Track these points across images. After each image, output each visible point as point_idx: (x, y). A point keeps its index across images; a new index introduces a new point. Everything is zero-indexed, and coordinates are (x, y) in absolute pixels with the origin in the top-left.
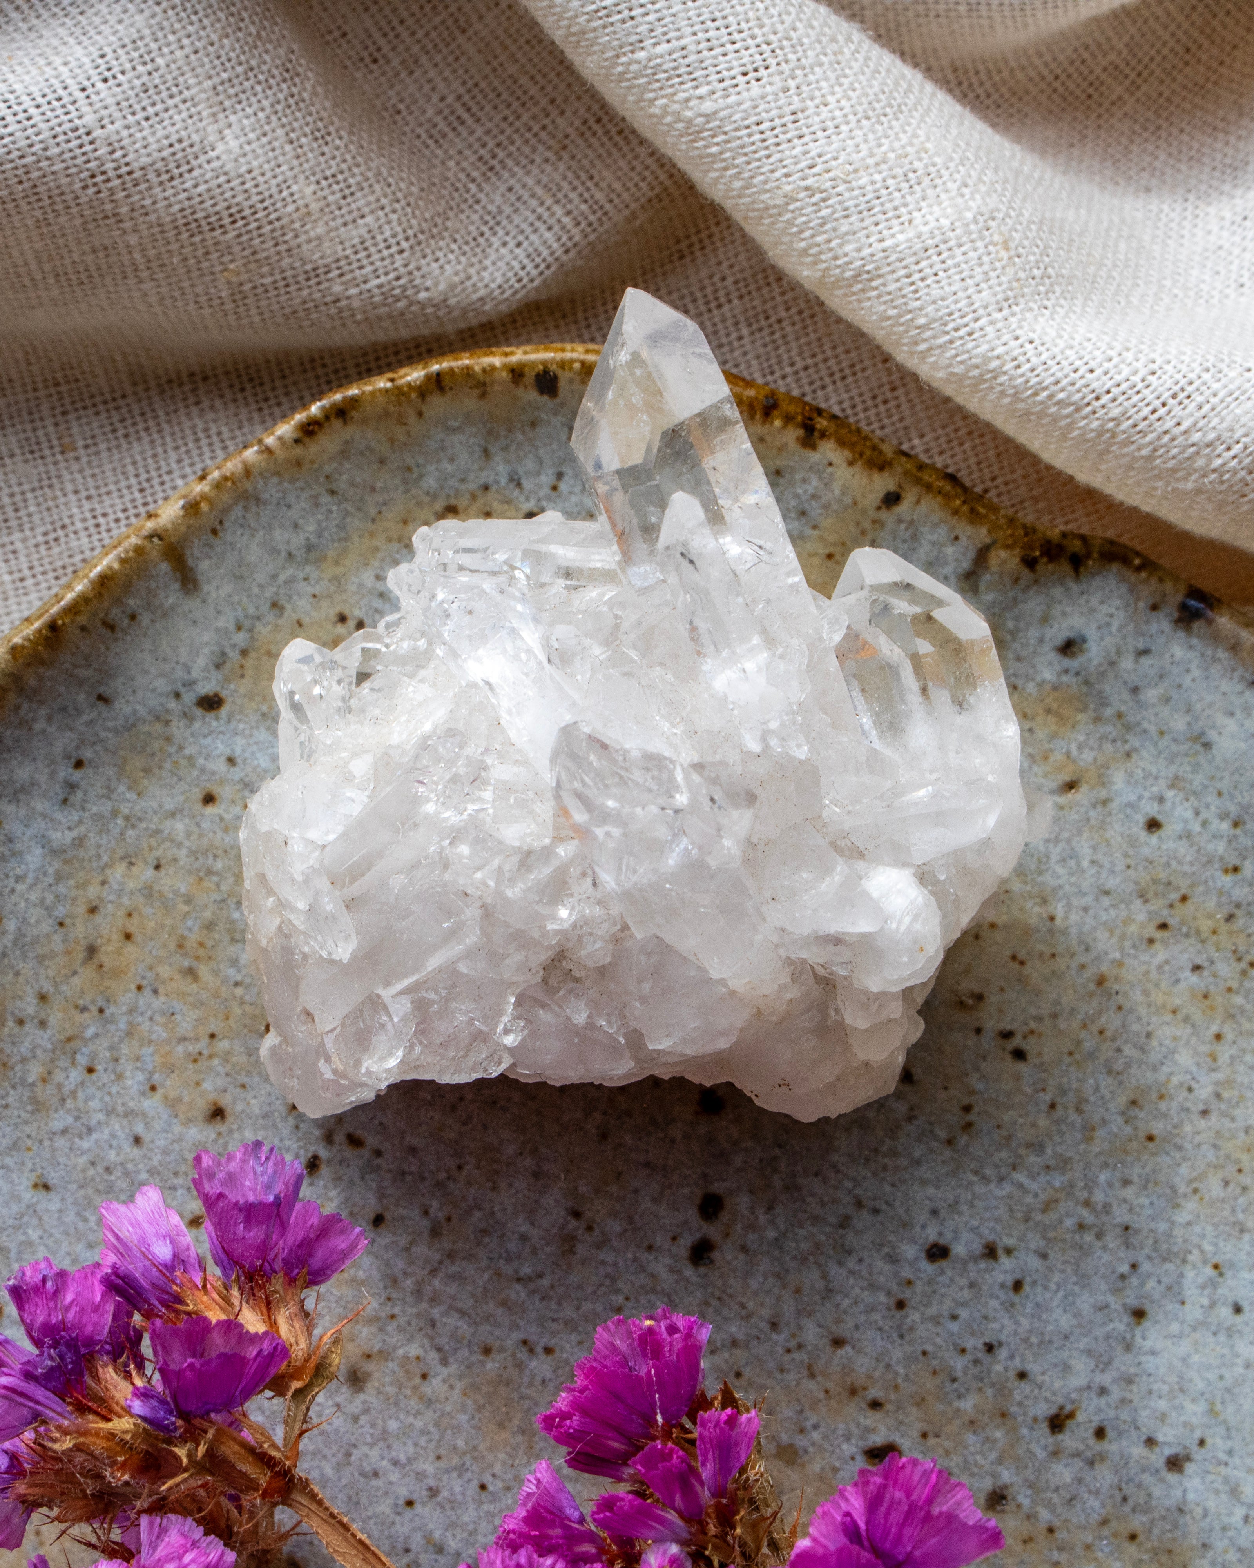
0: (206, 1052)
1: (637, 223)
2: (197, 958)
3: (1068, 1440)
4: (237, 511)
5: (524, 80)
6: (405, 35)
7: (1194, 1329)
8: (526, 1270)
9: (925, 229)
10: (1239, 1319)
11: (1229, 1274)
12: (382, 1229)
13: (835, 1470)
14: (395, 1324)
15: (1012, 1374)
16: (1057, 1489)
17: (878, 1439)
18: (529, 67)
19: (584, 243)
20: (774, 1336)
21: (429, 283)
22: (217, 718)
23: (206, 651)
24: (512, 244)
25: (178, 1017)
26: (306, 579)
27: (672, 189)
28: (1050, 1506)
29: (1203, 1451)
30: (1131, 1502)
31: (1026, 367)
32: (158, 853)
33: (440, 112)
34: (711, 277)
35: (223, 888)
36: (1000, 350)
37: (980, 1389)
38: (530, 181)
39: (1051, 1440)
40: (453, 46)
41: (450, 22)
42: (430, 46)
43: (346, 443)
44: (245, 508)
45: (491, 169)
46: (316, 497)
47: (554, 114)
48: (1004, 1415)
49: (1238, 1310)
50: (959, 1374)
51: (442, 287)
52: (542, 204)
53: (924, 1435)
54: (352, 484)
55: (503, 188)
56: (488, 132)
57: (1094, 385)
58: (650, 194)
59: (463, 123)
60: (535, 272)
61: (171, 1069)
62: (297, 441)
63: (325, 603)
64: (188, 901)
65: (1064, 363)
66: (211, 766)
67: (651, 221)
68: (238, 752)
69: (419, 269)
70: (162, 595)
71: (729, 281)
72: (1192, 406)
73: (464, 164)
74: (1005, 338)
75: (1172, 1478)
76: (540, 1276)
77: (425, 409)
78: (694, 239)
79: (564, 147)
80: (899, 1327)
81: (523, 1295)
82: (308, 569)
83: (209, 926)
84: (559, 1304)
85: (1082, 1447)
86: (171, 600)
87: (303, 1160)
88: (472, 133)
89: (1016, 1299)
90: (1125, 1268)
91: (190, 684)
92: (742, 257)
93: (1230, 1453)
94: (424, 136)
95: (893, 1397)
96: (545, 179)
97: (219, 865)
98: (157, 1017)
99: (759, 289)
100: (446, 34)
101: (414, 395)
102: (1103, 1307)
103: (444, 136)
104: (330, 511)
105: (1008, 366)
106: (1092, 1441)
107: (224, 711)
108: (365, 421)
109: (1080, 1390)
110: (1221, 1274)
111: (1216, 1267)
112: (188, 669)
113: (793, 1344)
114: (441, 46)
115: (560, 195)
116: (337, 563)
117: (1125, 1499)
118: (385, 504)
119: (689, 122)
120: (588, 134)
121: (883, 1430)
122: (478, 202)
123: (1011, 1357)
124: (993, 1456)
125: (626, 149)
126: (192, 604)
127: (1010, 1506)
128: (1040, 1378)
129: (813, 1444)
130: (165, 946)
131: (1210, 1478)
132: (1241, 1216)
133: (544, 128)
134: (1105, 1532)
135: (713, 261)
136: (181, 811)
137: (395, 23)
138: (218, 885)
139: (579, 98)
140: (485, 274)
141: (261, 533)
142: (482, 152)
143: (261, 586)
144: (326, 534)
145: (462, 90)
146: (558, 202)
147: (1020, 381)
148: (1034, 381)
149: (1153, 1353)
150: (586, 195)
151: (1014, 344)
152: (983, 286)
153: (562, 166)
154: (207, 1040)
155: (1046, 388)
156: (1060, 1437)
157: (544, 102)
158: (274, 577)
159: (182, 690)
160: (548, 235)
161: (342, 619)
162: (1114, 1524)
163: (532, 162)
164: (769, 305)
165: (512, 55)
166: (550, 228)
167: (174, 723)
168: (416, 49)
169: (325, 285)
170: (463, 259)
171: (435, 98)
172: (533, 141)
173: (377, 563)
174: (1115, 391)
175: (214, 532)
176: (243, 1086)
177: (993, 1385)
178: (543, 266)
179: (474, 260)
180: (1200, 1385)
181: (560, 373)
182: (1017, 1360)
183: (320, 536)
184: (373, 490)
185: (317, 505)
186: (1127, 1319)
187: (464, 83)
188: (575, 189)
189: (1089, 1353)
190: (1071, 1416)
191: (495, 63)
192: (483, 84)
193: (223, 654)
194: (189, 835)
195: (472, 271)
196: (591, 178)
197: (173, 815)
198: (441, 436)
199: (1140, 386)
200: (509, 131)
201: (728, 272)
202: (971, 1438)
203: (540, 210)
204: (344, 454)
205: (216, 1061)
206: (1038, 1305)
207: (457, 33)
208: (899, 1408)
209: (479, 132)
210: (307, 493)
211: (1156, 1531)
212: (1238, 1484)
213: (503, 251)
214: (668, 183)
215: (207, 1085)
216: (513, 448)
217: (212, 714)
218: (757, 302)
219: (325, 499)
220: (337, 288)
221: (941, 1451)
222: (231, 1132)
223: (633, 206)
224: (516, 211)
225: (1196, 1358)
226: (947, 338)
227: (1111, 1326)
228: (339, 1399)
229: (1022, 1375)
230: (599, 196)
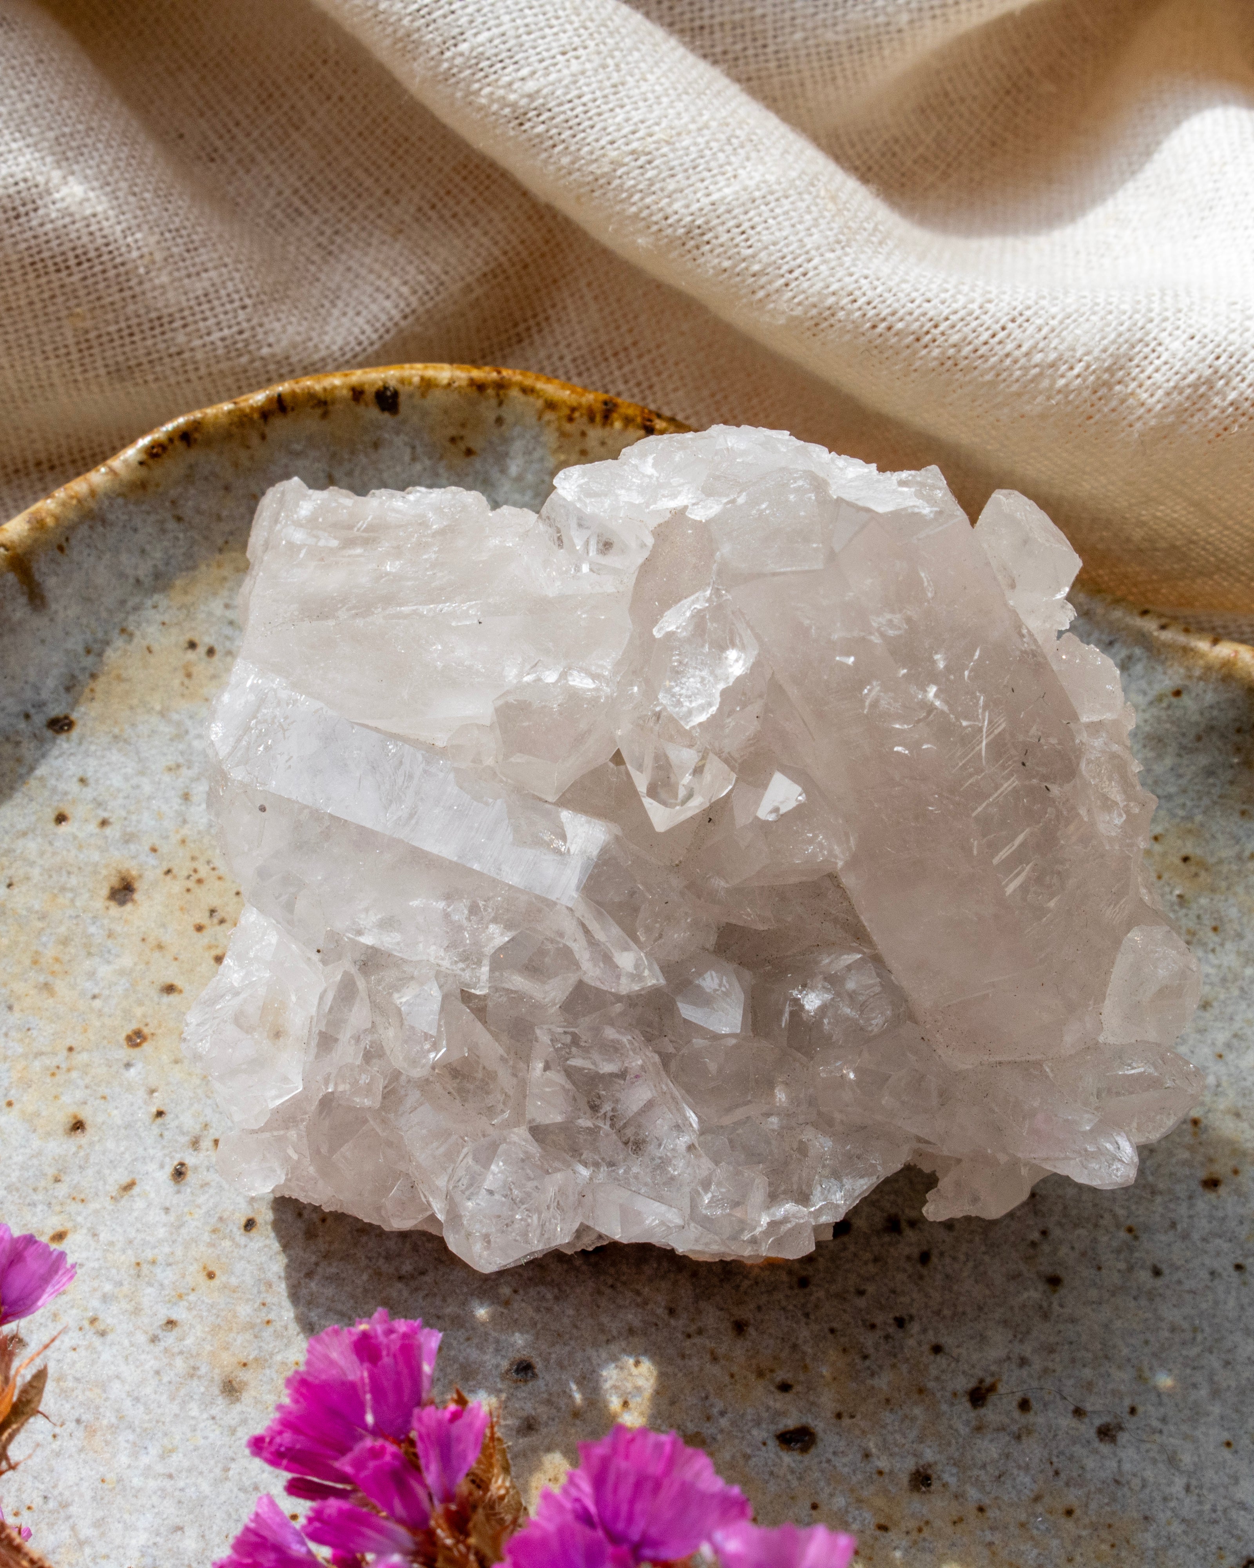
0: (63, 1066)
1: (473, 296)
2: (53, 973)
3: (991, 1413)
4: (84, 530)
5: (359, 173)
6: (240, 136)
7: (1113, 1294)
8: (407, 1268)
9: (751, 184)
10: (1159, 1282)
11: (1144, 1237)
12: (254, 1233)
13: (747, 1457)
14: (271, 1329)
15: (926, 1348)
16: (984, 1466)
17: (791, 1423)
18: (363, 159)
19: (421, 310)
20: (673, 1322)
21: (271, 339)
22: (68, 740)
23: (55, 672)
24: (351, 313)
25: (34, 1033)
26: (155, 607)
27: (507, 265)
28: (978, 1483)
29: (1135, 1419)
30: (1063, 1476)
31: (862, 301)
32: (11, 872)
33: (277, 205)
34: (549, 357)
35: (78, 904)
36: (835, 287)
37: (894, 1366)
38: (367, 260)
39: (972, 1414)
40: (288, 143)
41: (284, 120)
42: (265, 144)
43: (191, 467)
44: (91, 527)
45: (330, 253)
46: (162, 522)
47: (389, 202)
48: (921, 1391)
49: (1157, 1272)
50: (871, 1351)
51: (284, 343)
52: (379, 277)
53: (839, 1416)
54: (198, 511)
55: (341, 268)
56: (325, 222)
57: (931, 314)
58: (486, 269)
59: (301, 214)
60: (374, 337)
61: (26, 1084)
62: (141, 463)
63: (174, 631)
64: (43, 917)
65: (900, 295)
66: (62, 786)
67: (487, 296)
68: (89, 774)
69: (261, 325)
70: (9, 608)
71: (568, 359)
72: (1031, 329)
73: (303, 249)
74: (839, 275)
75: (1105, 1448)
76: (423, 1273)
77: (267, 430)
78: (532, 322)
79: (401, 231)
80: (804, 1305)
81: (405, 1294)
82: (156, 597)
83: (65, 942)
84: (444, 1300)
85: (1007, 1421)
86: (18, 615)
87: (169, 1169)
88: (310, 222)
89: (925, 1272)
90: (1035, 1236)
91: (40, 705)
92: (579, 334)
93: (1164, 1420)
94: (263, 224)
95: (802, 1378)
96: (382, 257)
97: (73, 881)
98: (13, 1033)
99: (597, 365)
100: (280, 132)
101: (256, 416)
102: (1015, 1276)
103: (283, 226)
104: (177, 538)
105: (845, 301)
106: (1016, 1414)
107: (75, 733)
108: (208, 442)
109: (1000, 1362)
110: (1136, 1238)
111: (1130, 1230)
112: (37, 689)
113: (693, 1328)
114: (276, 143)
115: (397, 269)
116: (186, 593)
117: (1057, 1473)
118: (231, 533)
119: (514, 105)
120: (423, 219)
121: (795, 1413)
122: (318, 280)
123: (924, 1331)
124: (913, 1434)
125: (461, 230)
126: (38, 622)
127: (936, 1485)
128: (955, 1352)
129: (722, 1431)
130: (19, 962)
131: (1145, 1447)
132: (1150, 1178)
133: (380, 216)
134: (1039, 1509)
135: (550, 341)
136: (33, 830)
137: (231, 125)
138: (72, 901)
139: (413, 187)
140: (327, 339)
141: (108, 555)
142: (321, 239)
143: (110, 611)
144: (173, 562)
145: (298, 184)
146: (394, 274)
147: (858, 314)
148: (871, 313)
149: (1073, 1321)
150: (423, 268)
151: (847, 280)
152: (813, 230)
153: (398, 246)
154: (65, 1052)
155: (884, 320)
156: (982, 1411)
157: (379, 192)
158: (123, 602)
159: (32, 711)
160: (388, 304)
161: (192, 645)
162: (1047, 1499)
163: (369, 245)
164: (608, 379)
165: (346, 150)
166: (388, 297)
167: (25, 744)
168: (251, 148)
169: (169, 335)
170: (305, 323)
171: (272, 192)
172: (370, 227)
173: (226, 593)
174: (954, 318)
175: (61, 548)
176: (104, 1098)
177: (907, 1360)
178: (382, 330)
179: (316, 325)
180: (1125, 1351)
181: (400, 388)
182: (931, 1333)
183: (167, 564)
184: (219, 518)
185: (163, 531)
186: (1042, 1286)
187: (300, 178)
188: (411, 262)
189: (1005, 1323)
190: (992, 1388)
191: (329, 158)
192: (319, 178)
193: (73, 677)
194: (42, 854)
195: (314, 334)
196: (427, 254)
197: (24, 834)
198: (285, 461)
199: (977, 312)
200: (346, 220)
201: (565, 351)
202: (888, 1417)
203: (379, 283)
204: (189, 478)
205: (74, 1074)
206: (947, 1276)
207: (291, 130)
208: (809, 1389)
209: (316, 221)
210: (153, 518)
211: (1093, 1506)
212: (1175, 1452)
213: (344, 320)
214: (503, 259)
215: (66, 1099)
216: (357, 473)
217: (63, 736)
218: (596, 378)
219: (171, 525)
220: (181, 338)
221: (857, 1432)
222: (91, 1144)
223: (469, 279)
224: (355, 286)
225: (1118, 1324)
226: (782, 281)
227: (1025, 1295)
228: (214, 1411)
229: (937, 1349)
230: (436, 268)
